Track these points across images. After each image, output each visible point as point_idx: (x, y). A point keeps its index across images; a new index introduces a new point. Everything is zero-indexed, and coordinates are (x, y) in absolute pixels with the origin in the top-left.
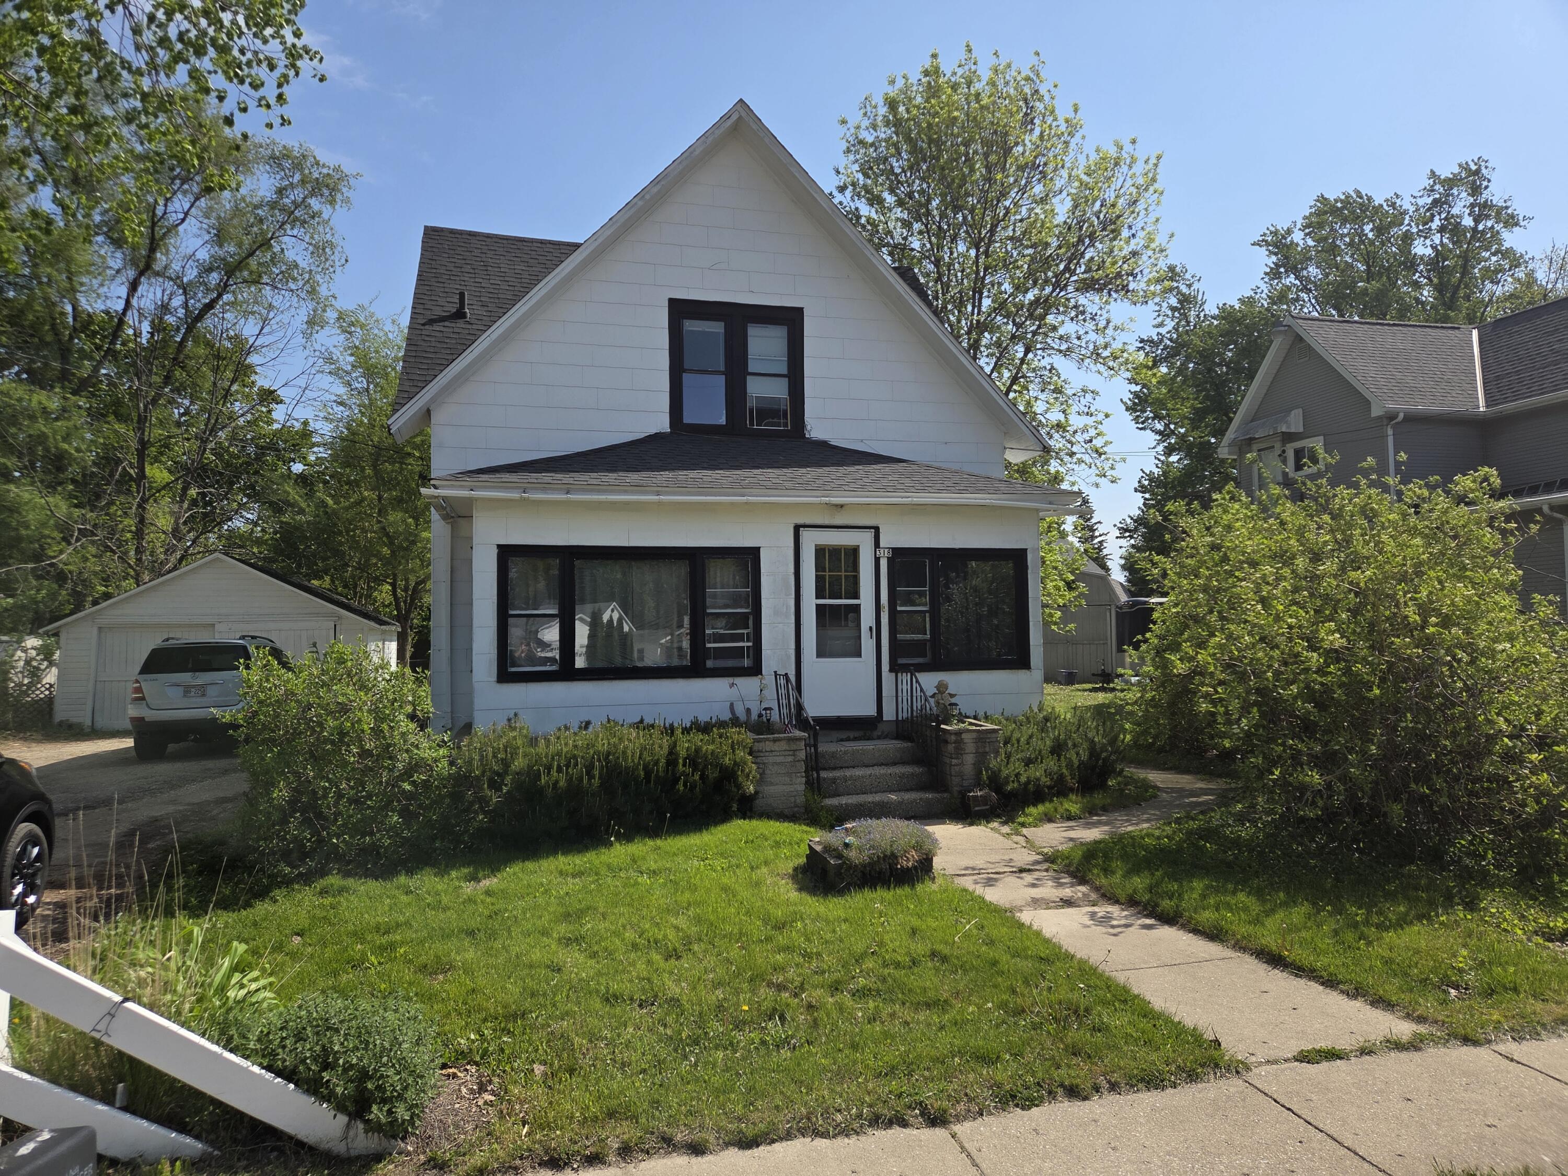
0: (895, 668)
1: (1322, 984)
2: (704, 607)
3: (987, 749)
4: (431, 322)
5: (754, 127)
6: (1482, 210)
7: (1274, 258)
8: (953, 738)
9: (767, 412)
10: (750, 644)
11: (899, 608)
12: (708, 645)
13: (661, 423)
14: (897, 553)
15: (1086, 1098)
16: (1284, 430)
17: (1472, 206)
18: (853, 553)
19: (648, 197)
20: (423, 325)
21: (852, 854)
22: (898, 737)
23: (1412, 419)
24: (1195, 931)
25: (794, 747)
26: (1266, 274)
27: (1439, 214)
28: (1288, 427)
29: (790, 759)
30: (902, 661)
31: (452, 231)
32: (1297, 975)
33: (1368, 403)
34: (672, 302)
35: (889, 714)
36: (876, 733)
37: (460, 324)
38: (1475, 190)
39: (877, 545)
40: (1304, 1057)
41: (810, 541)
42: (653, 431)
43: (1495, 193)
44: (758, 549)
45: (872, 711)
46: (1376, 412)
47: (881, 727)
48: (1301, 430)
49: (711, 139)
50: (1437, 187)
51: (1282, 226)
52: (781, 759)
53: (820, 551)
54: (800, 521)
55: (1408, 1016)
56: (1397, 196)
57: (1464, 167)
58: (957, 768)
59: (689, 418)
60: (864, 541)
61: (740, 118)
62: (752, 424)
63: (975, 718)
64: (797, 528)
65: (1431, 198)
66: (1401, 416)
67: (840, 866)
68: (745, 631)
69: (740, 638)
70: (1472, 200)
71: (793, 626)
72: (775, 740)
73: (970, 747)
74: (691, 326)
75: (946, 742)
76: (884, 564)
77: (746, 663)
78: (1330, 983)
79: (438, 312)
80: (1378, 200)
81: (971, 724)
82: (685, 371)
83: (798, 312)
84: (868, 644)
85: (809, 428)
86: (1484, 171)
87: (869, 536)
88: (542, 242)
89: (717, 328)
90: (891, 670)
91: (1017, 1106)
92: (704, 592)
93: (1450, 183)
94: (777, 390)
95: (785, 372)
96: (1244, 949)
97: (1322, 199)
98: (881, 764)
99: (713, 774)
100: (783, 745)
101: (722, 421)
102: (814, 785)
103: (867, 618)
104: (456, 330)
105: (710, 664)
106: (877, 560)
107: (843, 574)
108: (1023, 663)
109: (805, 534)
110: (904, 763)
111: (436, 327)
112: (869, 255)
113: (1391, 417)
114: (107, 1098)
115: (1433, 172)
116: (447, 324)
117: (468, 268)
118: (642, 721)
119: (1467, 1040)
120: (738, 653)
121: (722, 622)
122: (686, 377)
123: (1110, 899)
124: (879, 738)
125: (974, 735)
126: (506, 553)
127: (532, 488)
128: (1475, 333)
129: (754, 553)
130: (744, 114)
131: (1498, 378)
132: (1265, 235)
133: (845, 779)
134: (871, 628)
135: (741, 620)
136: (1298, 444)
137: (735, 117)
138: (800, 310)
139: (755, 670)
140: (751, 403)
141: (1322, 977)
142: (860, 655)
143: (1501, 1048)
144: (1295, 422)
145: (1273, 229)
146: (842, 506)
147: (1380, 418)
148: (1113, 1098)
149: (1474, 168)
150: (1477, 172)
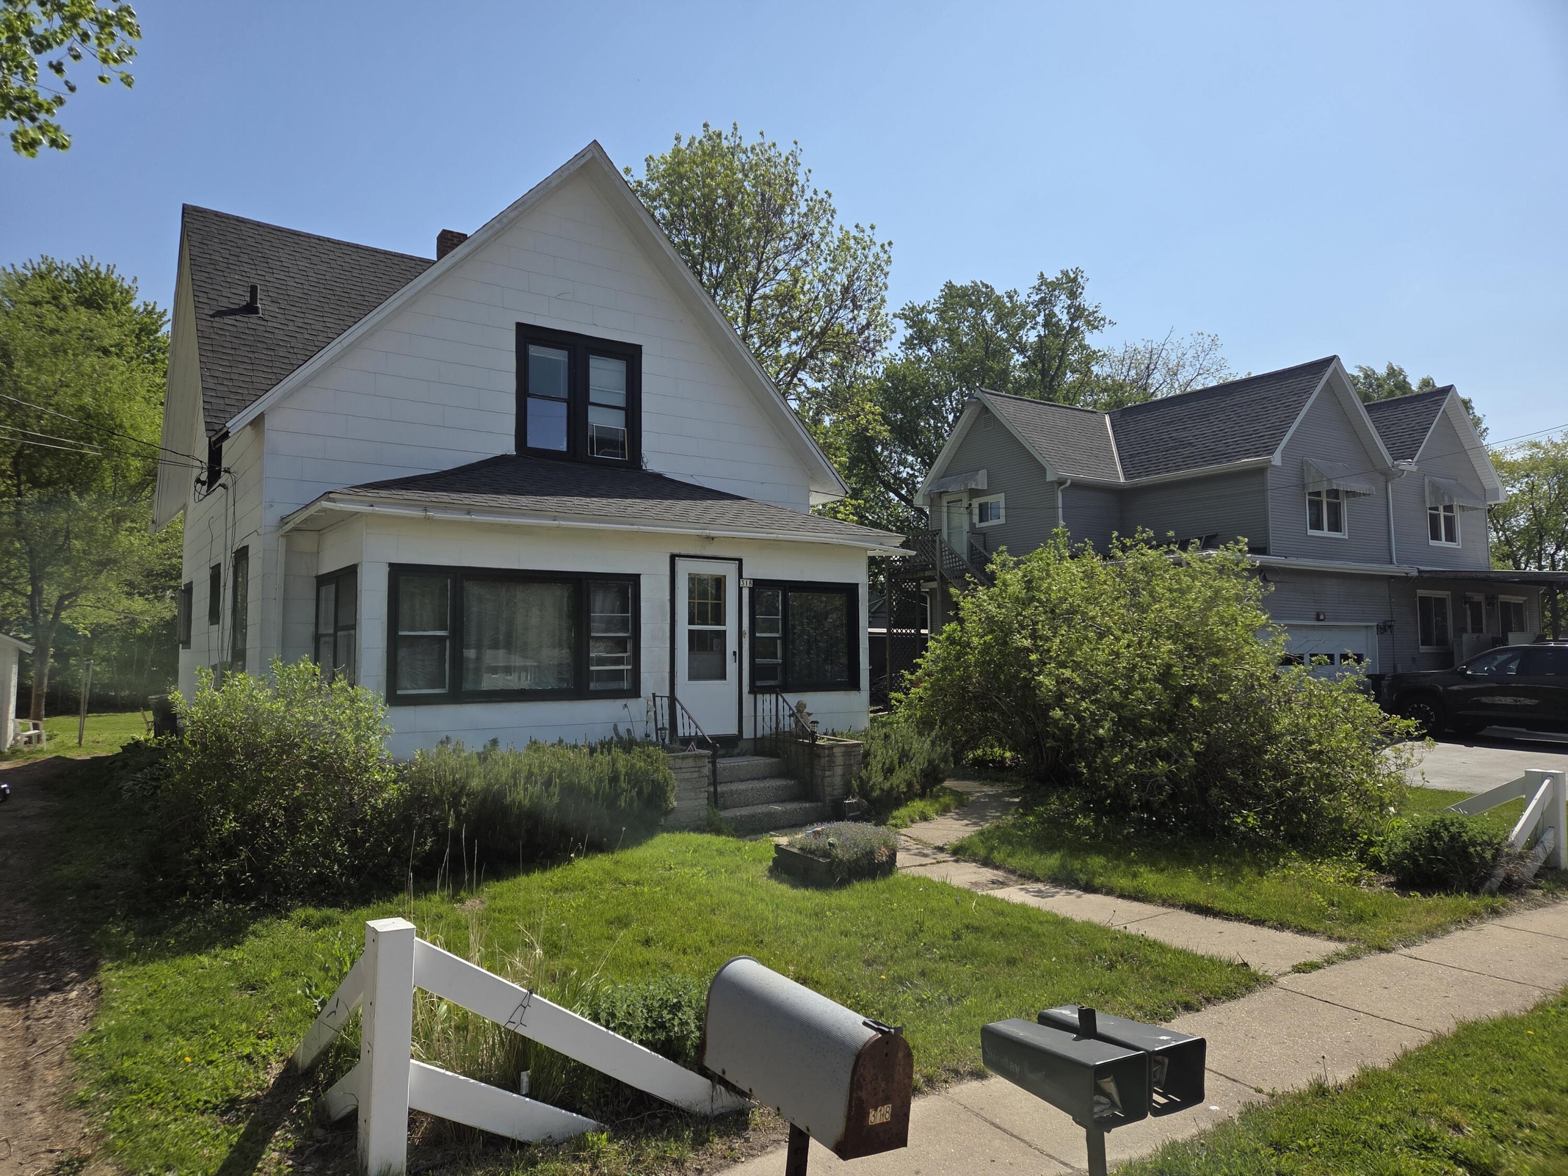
0: (754, 690)
1: (1251, 923)
2: (589, 631)
3: (852, 762)
4: (220, 314)
5: (606, 169)
6: (1077, 312)
7: (910, 331)
8: (827, 751)
9: (607, 441)
10: (629, 667)
11: (757, 635)
12: (592, 668)
13: (508, 447)
14: (758, 584)
15: (1198, 1010)
16: (973, 486)
17: (1069, 307)
18: (719, 582)
19: (505, 220)
20: (212, 316)
21: (839, 852)
22: (757, 753)
23: (1077, 486)
24: (1122, 896)
25: (700, 764)
26: (902, 343)
27: (1045, 310)
28: (977, 485)
29: (696, 775)
30: (759, 683)
31: (216, 214)
32: (1227, 919)
33: (1043, 470)
34: (520, 327)
35: (748, 734)
36: (736, 751)
37: (253, 319)
38: (1073, 295)
39: (740, 576)
40: (1298, 969)
41: (685, 568)
42: (499, 453)
43: (1088, 299)
44: (638, 576)
45: (734, 731)
46: (1050, 477)
47: (742, 746)
48: (986, 488)
49: (566, 173)
50: (1043, 288)
51: (919, 303)
52: (688, 775)
53: (694, 580)
54: (676, 551)
55: (1330, 938)
56: (1015, 292)
57: (1065, 274)
58: (829, 780)
59: (532, 443)
60: (729, 571)
61: (593, 158)
62: (592, 453)
63: (834, 735)
64: (673, 558)
65: (1039, 296)
66: (1069, 482)
67: (831, 864)
68: (625, 655)
69: (619, 661)
70: (1069, 302)
71: (668, 649)
72: (683, 758)
73: (839, 760)
74: (535, 351)
75: (819, 756)
76: (746, 592)
77: (626, 685)
78: (1259, 922)
79: (224, 304)
80: (1000, 291)
81: (829, 739)
82: (530, 395)
83: (638, 349)
84: (731, 667)
85: (645, 460)
86: (1079, 279)
87: (734, 566)
88: (319, 238)
89: (560, 356)
90: (750, 692)
91: (1161, 1020)
92: (589, 617)
93: (1054, 286)
94: (614, 421)
95: (623, 404)
96: (1173, 906)
97: (950, 286)
98: (754, 779)
99: (647, 790)
100: (690, 762)
101: (563, 447)
102: (715, 800)
103: (731, 644)
104: (250, 326)
105: (593, 686)
106: (740, 589)
107: (710, 601)
108: (853, 684)
109: (680, 564)
110: (772, 777)
111: (229, 320)
112: (706, 303)
113: (1061, 482)
114: (514, 1087)
115: (1042, 274)
116: (238, 317)
117: (245, 258)
118: (561, 741)
119: (1381, 949)
120: (618, 675)
121: (601, 646)
122: (530, 402)
123: (1029, 879)
124: (739, 755)
125: (843, 749)
126: (398, 572)
127: (433, 507)
128: (1107, 418)
129: (635, 579)
130: (597, 155)
131: (1131, 456)
132: (904, 309)
133: (732, 793)
134: (735, 653)
135: (620, 644)
136: (983, 500)
137: (589, 156)
138: (639, 348)
139: (635, 692)
140: (592, 433)
141: (1249, 918)
142: (725, 679)
143: (1400, 952)
144: (981, 481)
145: (911, 305)
146: (713, 538)
147: (1052, 482)
148: (1210, 1008)
149: (1072, 276)
150: (1075, 279)
